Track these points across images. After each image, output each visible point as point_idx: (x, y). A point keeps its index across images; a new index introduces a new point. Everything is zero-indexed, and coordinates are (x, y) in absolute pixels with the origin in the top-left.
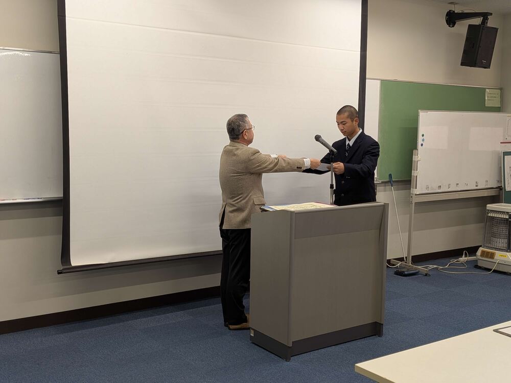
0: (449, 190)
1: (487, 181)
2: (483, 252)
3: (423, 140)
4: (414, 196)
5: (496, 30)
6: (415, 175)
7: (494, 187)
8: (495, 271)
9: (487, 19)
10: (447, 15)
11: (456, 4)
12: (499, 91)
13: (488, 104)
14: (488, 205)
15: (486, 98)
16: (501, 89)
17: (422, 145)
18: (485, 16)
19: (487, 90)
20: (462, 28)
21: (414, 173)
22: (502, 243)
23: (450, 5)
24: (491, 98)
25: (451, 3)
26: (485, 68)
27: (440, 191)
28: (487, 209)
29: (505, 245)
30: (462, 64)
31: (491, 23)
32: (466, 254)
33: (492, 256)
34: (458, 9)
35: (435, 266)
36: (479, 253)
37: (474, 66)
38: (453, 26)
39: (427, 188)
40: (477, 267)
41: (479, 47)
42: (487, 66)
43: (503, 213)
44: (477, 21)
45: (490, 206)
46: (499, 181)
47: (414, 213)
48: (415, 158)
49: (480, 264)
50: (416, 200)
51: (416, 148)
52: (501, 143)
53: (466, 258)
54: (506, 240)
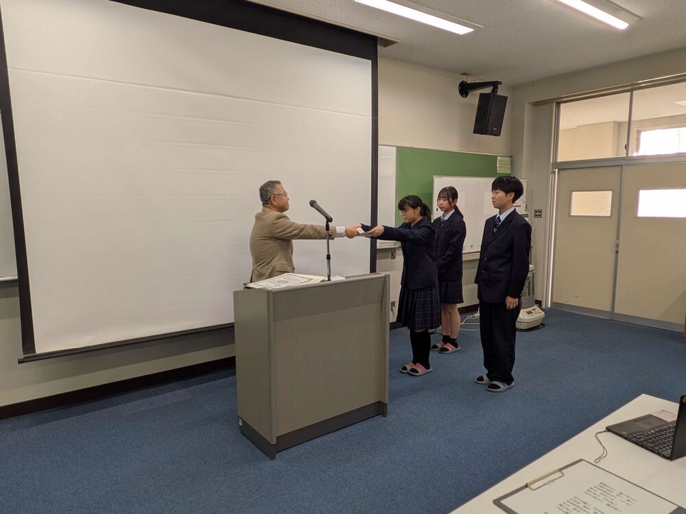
5: (506, 98)
9: (497, 88)
10: (460, 86)
11: (469, 75)
12: (509, 159)
13: (499, 170)
15: (497, 165)
16: (511, 157)
18: (495, 85)
19: (499, 158)
20: (474, 98)
23: (462, 76)
24: (502, 165)
25: (464, 74)
26: (496, 135)
30: (474, 133)
31: (500, 92)
34: (470, 80)
37: (486, 134)
38: (466, 97)
41: (490, 114)
42: (498, 134)
44: (488, 90)
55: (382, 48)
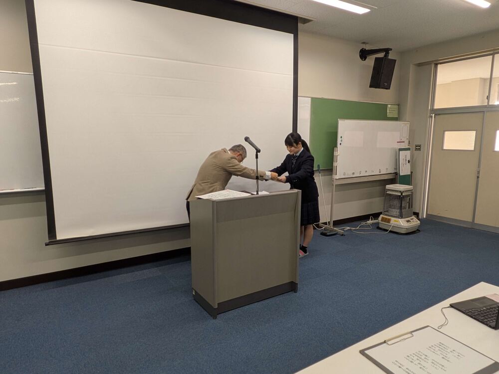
0: (361, 175)
1: (387, 169)
2: (383, 218)
3: (341, 141)
4: (335, 180)
5: (395, 61)
6: (336, 165)
7: (392, 172)
8: (391, 232)
9: (388, 53)
10: (360, 52)
11: (367, 43)
12: (397, 106)
13: (389, 115)
14: (387, 186)
15: (388, 111)
17: (341, 144)
18: (387, 51)
19: (389, 106)
20: (371, 61)
21: (335, 164)
22: (396, 212)
23: (362, 45)
24: (391, 111)
25: (364, 43)
27: (354, 176)
28: (386, 188)
29: (398, 214)
30: (371, 86)
31: (391, 57)
32: (372, 218)
33: (389, 221)
34: (368, 48)
35: (349, 228)
36: (380, 218)
37: (379, 88)
38: (365, 60)
39: (344, 174)
40: (379, 228)
41: (382, 73)
42: (388, 88)
43: (397, 191)
44: (381, 55)
45: (388, 187)
46: (396, 169)
47: (335, 191)
48: (335, 154)
49: (380, 226)
50: (335, 183)
51: (336, 146)
52: (398, 142)
53: (372, 221)
54: (398, 210)
55: (302, 25)
